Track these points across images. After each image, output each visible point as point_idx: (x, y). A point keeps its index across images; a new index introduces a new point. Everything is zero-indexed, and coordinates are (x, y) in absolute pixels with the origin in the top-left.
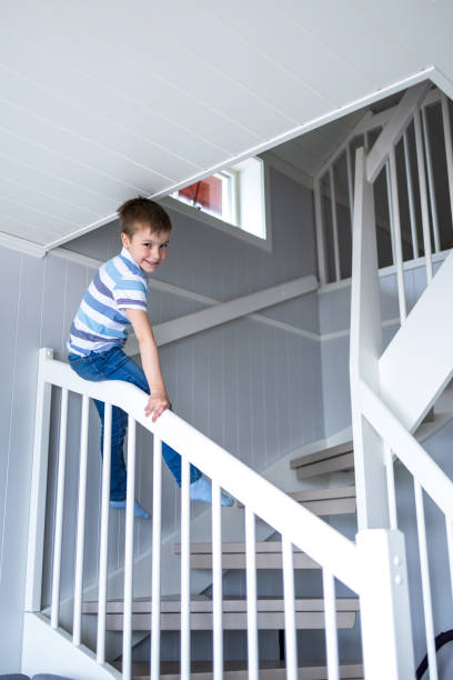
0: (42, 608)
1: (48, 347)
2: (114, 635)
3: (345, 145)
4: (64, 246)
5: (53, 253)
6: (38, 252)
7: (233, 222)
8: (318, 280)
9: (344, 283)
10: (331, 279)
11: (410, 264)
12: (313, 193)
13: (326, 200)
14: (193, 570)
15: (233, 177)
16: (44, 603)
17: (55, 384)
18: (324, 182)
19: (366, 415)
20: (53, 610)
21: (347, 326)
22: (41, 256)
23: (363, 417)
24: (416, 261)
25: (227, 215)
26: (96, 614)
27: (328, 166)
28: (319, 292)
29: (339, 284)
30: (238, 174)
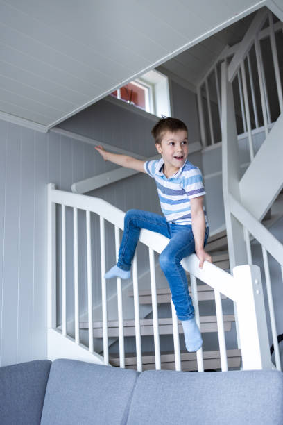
0: (57, 326)
1: (53, 182)
2: (98, 340)
3: (214, 66)
4: (58, 126)
5: (52, 130)
6: (44, 130)
7: (152, 113)
8: (202, 144)
9: (218, 145)
10: (209, 143)
11: (255, 131)
12: (196, 95)
13: (204, 99)
14: (141, 305)
15: (151, 87)
16: (58, 324)
17: (58, 203)
18: (203, 89)
19: (233, 213)
20: (64, 326)
21: (220, 168)
22: (46, 132)
24: (258, 130)
25: (148, 108)
26: (87, 329)
27: (205, 79)
28: (203, 152)
29: (214, 146)
30: (153, 85)
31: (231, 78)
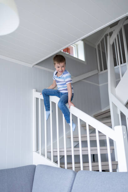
0: (37, 151)
1: (35, 89)
2: (55, 157)
3: (103, 36)
4: (37, 64)
5: (35, 66)
6: (31, 66)
7: (77, 57)
8: (98, 71)
9: (106, 71)
10: (101, 70)
11: (122, 65)
12: (96, 49)
13: (99, 51)
14: (74, 142)
15: (76, 46)
16: (37, 150)
17: (37, 97)
18: (99, 46)
19: (113, 102)
20: (40, 151)
21: (107, 81)
22: (32, 67)
23: (112, 102)
24: (123, 64)
25: (75, 55)
26: (50, 152)
27: (99, 42)
28: (99, 74)
29: (104, 71)
30: (77, 45)
31: (111, 43)
